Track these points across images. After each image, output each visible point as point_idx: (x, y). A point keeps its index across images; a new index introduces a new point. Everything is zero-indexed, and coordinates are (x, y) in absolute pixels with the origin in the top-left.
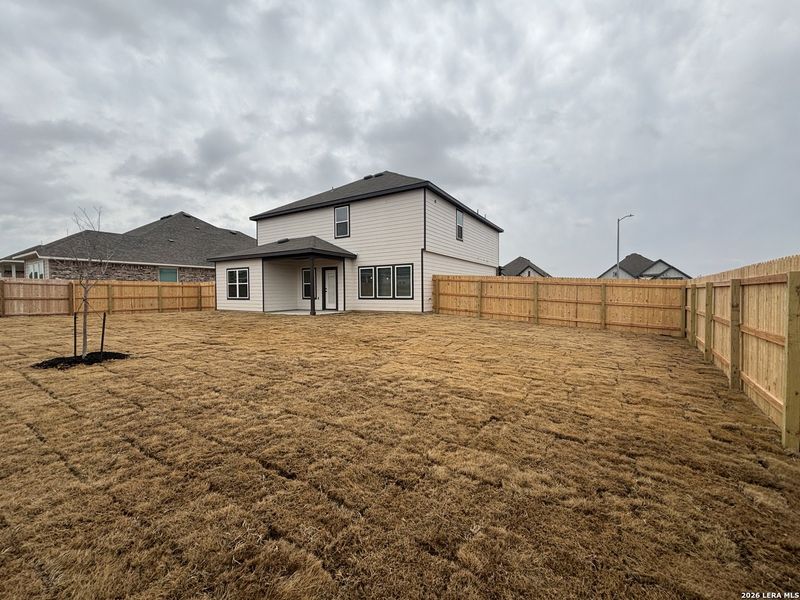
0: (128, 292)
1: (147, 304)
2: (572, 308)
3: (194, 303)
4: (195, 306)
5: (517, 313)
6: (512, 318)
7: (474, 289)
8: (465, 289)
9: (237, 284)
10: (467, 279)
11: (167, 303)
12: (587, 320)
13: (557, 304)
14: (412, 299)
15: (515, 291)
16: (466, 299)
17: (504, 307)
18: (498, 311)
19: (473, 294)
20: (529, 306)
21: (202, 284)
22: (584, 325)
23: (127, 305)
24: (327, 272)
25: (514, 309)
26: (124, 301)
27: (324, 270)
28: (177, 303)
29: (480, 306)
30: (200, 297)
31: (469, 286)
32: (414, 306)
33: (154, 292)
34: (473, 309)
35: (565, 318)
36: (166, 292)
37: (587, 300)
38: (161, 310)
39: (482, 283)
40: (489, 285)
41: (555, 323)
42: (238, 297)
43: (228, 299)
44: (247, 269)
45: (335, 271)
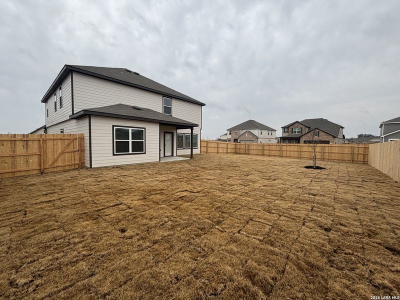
9: (130, 141)
14: (197, 148)
27: (165, 133)
32: (198, 151)
42: (130, 152)
43: (114, 155)
44: (144, 129)
45: (171, 134)
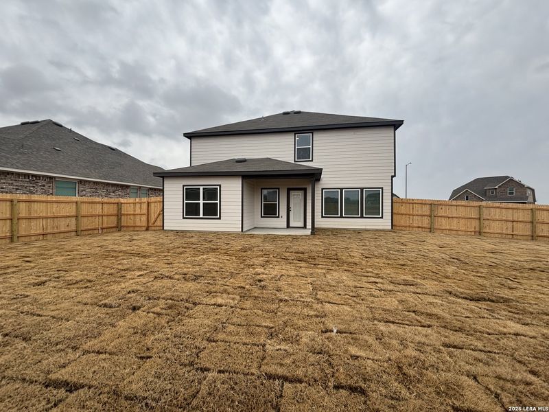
0: (39, 210)
1: (63, 225)
2: (510, 224)
3: (113, 221)
4: (115, 225)
5: (463, 229)
6: (460, 233)
7: (426, 211)
8: (417, 209)
9: (201, 202)
10: (420, 202)
11: (86, 224)
12: (521, 233)
13: (497, 222)
14: (382, 218)
15: (462, 212)
16: (419, 218)
17: (454, 224)
18: (448, 227)
19: (425, 214)
20: (475, 223)
21: (122, 200)
22: (519, 237)
23: (36, 227)
24: (292, 193)
25: (462, 225)
26: (33, 223)
27: (289, 190)
28: (97, 223)
29: (432, 223)
30: (119, 215)
31: (422, 208)
32: (384, 223)
33: (71, 210)
34: (425, 226)
35: (504, 232)
36: (85, 210)
37: (520, 219)
38: (78, 233)
39: (433, 205)
40: (440, 207)
41: (497, 235)
42: (201, 216)
43: (184, 218)
44: (218, 187)
45: (303, 192)
